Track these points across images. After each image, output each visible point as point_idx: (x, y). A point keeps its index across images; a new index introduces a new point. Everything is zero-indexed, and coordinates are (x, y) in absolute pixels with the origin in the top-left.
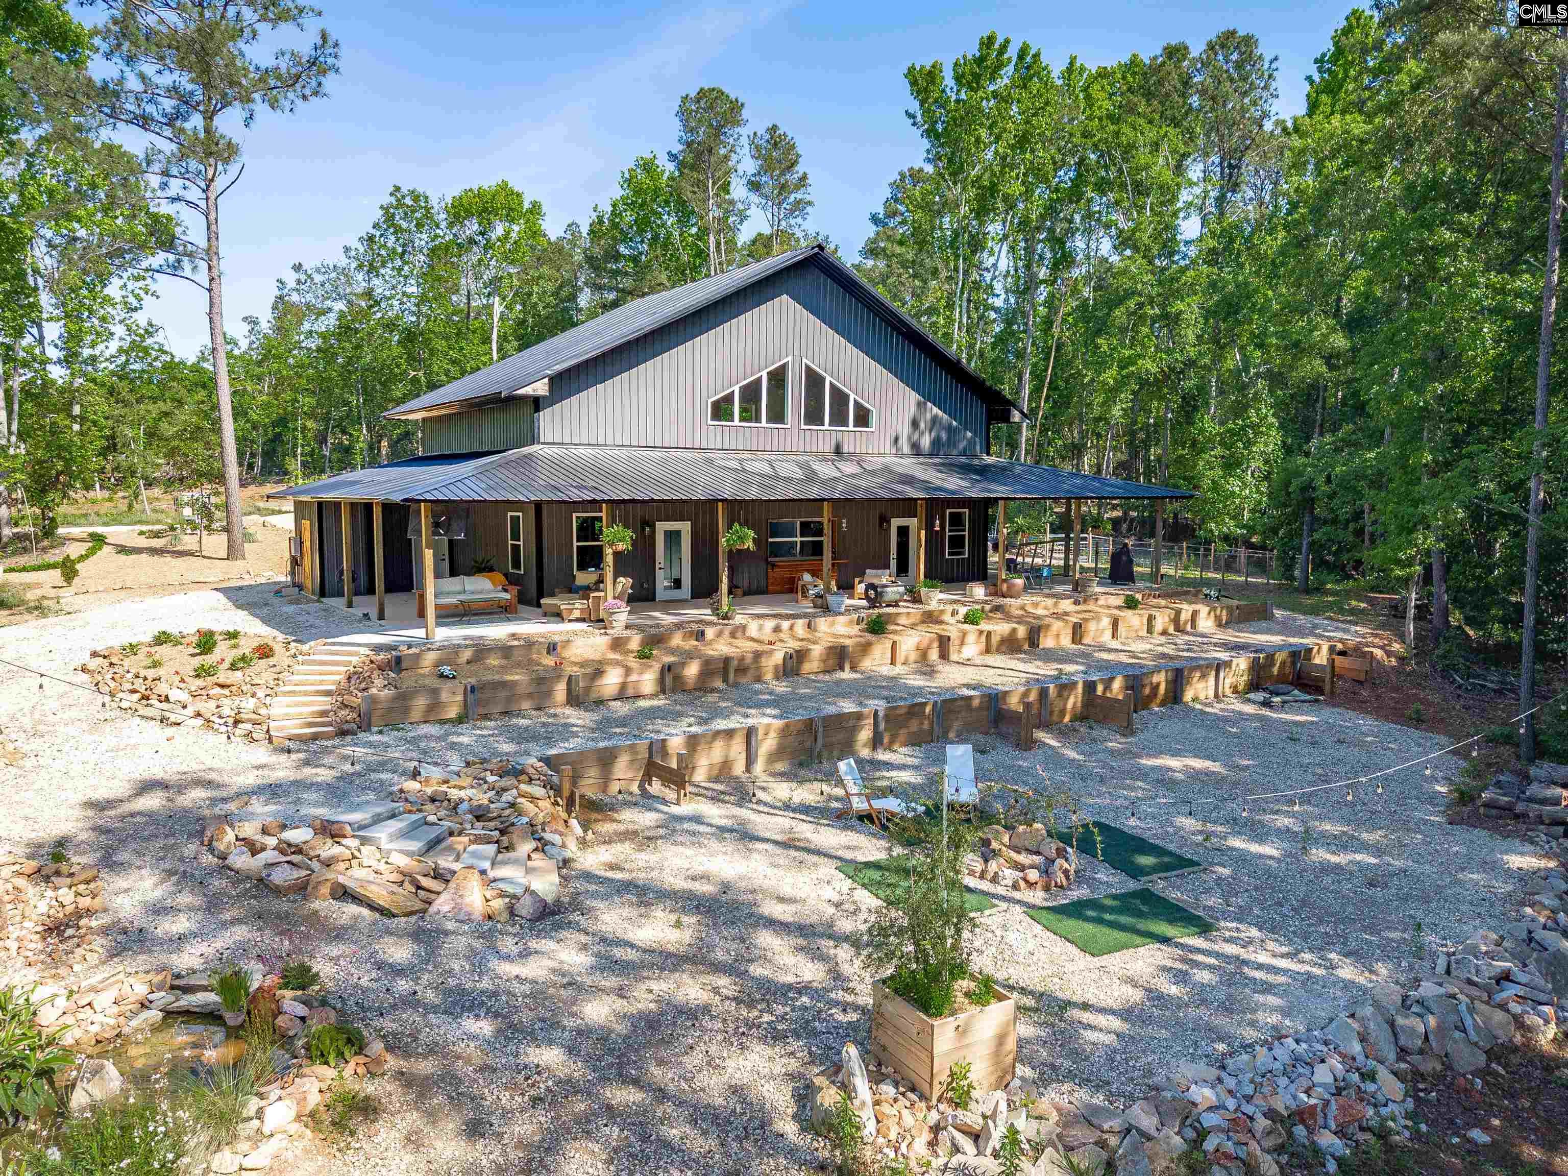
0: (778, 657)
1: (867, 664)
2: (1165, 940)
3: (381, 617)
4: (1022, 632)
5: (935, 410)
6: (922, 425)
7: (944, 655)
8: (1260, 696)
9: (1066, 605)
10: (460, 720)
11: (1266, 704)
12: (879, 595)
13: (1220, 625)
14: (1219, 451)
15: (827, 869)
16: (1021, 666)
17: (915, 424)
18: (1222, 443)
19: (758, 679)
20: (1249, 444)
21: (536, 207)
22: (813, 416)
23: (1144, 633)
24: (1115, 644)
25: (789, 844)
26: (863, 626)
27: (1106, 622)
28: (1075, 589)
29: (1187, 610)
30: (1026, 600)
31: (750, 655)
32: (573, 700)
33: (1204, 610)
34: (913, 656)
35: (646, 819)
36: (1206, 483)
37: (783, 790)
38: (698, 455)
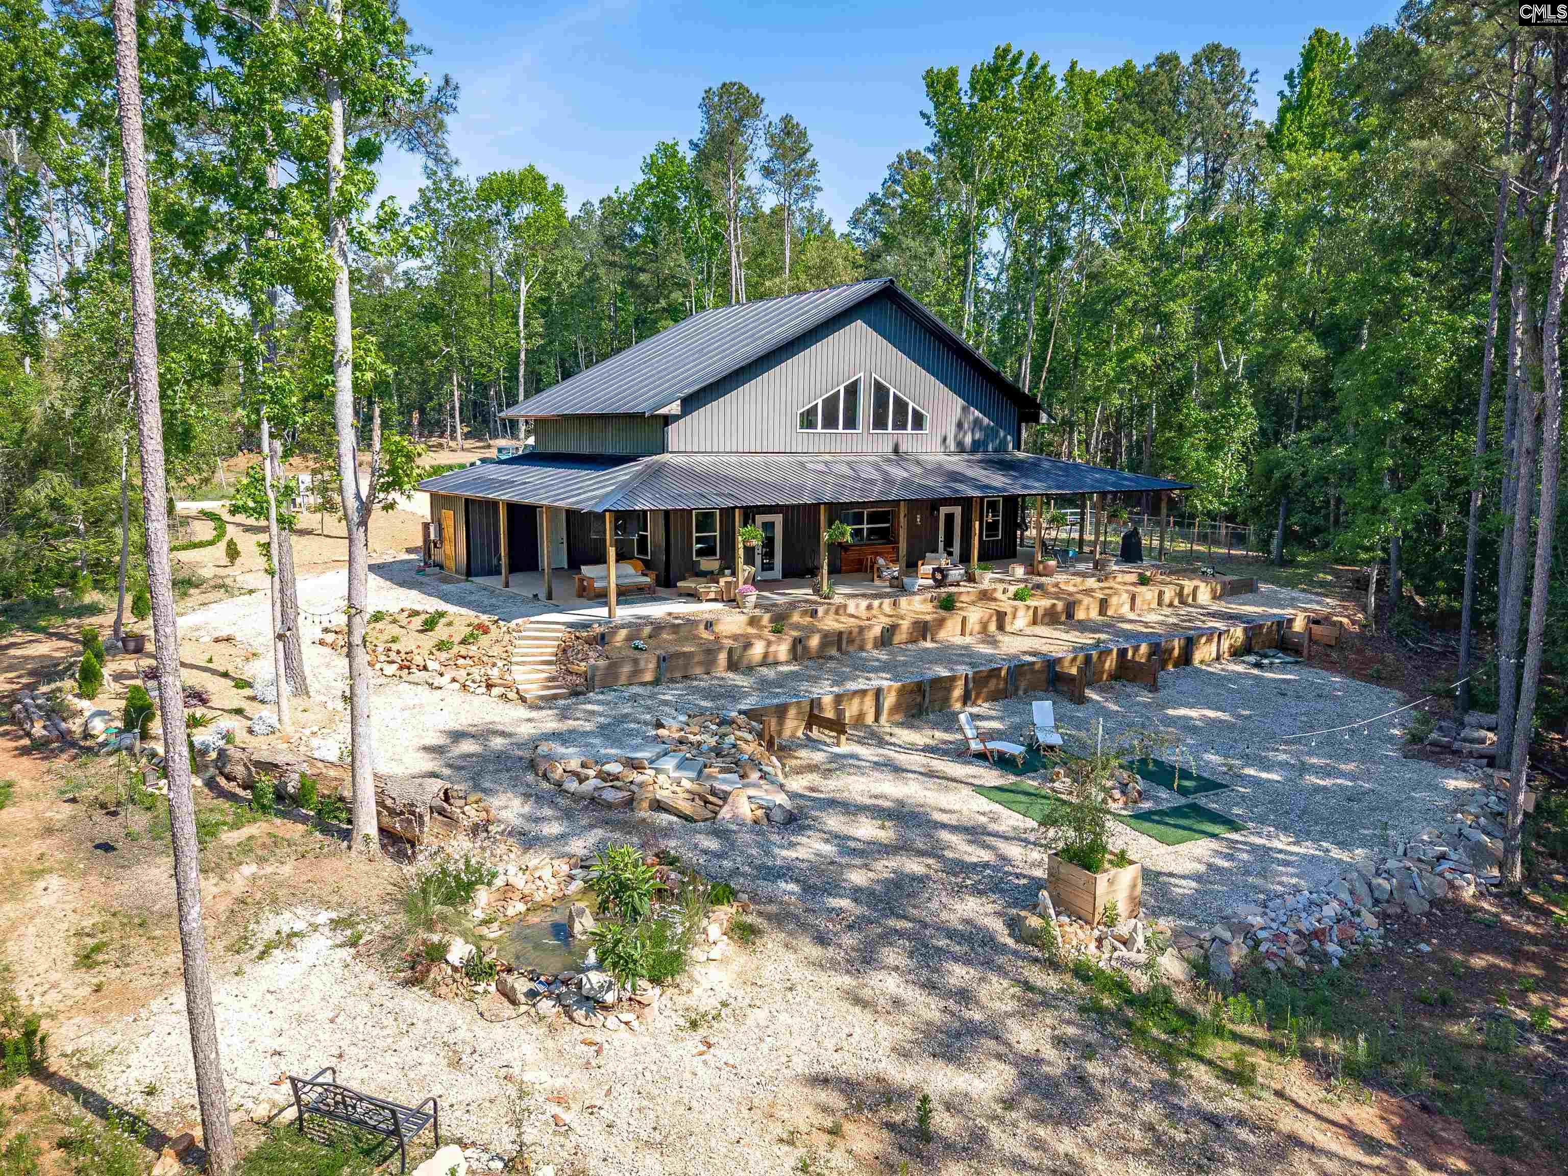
0: (877, 631)
1: (942, 635)
2: (1214, 836)
3: (550, 597)
4: (1060, 605)
5: (977, 413)
6: (966, 426)
7: (1001, 627)
8: (1252, 659)
9: (1091, 583)
10: (656, 682)
11: (1258, 665)
12: (945, 577)
13: (1214, 598)
14: (1203, 435)
15: (966, 791)
16: (1065, 636)
17: (960, 425)
18: (1207, 428)
19: (862, 648)
20: (1231, 429)
21: (558, 190)
22: (880, 422)
23: (1154, 605)
24: (1132, 616)
25: (931, 774)
26: (935, 603)
27: (1125, 597)
28: (1095, 567)
29: (1188, 585)
30: (1060, 578)
31: (857, 630)
32: (733, 666)
33: (1202, 585)
34: (977, 628)
35: (818, 757)
36: (1191, 465)
37: (906, 735)
38: (791, 459)
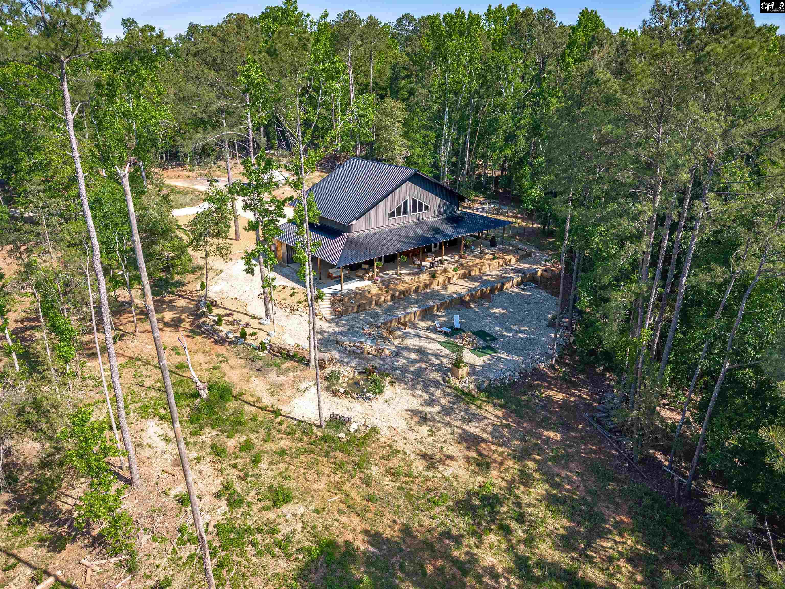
1: (432, 286)
2: (489, 354)
3: (320, 279)
5: (445, 201)
6: (441, 206)
7: (449, 282)
8: (522, 287)
9: (478, 260)
10: (357, 312)
11: (523, 289)
12: (433, 265)
13: (517, 261)
15: (436, 343)
16: (467, 284)
17: (439, 206)
19: (410, 294)
22: (414, 211)
23: (496, 268)
25: (428, 338)
26: (430, 275)
27: (488, 266)
28: (480, 252)
29: (508, 258)
30: (468, 259)
31: (408, 289)
32: (376, 304)
33: (513, 258)
34: (442, 283)
35: (401, 333)
37: (422, 324)
